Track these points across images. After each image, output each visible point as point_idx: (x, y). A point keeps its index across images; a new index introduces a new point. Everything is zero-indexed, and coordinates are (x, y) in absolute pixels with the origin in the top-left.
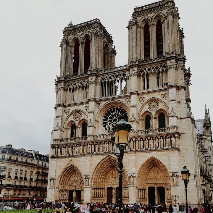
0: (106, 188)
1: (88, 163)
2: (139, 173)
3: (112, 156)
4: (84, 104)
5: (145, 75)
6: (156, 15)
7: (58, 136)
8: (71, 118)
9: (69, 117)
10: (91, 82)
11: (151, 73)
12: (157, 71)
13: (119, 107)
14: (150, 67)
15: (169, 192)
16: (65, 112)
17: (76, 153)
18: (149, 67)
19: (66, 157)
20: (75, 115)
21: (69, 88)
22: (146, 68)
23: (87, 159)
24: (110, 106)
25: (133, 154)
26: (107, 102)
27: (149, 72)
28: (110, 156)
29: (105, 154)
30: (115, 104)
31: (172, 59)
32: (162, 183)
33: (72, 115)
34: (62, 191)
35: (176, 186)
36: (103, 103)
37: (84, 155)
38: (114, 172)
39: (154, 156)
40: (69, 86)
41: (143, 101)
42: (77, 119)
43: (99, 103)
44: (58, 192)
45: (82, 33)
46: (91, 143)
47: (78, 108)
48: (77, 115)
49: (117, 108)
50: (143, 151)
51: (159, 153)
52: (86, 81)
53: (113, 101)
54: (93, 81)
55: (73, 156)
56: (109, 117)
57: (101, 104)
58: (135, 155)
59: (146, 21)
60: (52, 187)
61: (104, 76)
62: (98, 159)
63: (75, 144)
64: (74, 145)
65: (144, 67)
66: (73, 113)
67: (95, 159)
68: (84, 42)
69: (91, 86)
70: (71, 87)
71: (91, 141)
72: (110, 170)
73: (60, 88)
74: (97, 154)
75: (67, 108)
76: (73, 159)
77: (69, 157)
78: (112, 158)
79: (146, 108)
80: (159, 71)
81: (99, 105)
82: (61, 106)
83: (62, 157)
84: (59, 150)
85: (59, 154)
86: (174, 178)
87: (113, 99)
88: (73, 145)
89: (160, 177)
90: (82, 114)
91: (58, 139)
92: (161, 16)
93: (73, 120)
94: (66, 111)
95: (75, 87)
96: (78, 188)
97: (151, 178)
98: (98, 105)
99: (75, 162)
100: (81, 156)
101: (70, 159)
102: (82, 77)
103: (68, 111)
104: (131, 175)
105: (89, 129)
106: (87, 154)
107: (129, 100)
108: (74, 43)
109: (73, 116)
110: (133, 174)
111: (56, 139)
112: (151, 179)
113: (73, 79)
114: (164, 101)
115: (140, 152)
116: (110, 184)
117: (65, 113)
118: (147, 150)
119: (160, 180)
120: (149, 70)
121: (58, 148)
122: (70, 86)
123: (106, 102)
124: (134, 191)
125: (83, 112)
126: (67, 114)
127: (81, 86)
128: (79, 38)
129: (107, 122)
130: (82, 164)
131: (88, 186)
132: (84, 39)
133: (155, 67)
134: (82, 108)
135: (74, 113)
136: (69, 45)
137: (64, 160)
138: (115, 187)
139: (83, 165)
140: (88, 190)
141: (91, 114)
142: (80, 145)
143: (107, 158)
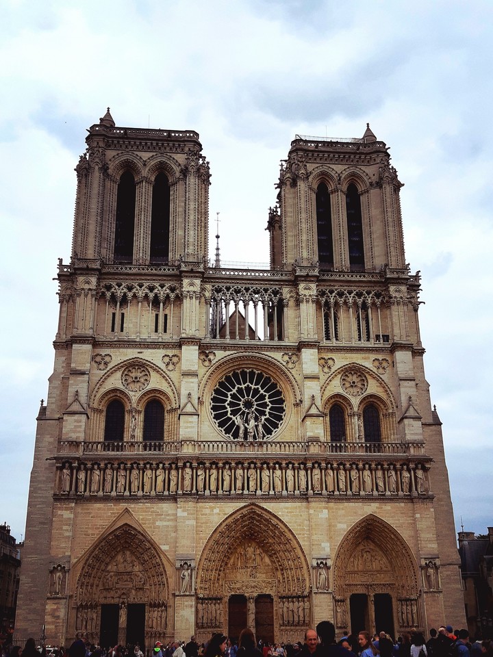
0: (226, 599)
1: (187, 522)
2: (338, 556)
3: (262, 505)
4: (159, 348)
5: (332, 305)
6: (348, 171)
7: (79, 432)
8: (115, 382)
9: (108, 376)
10: (188, 292)
11: (345, 303)
12: (360, 301)
13: (258, 369)
14: (345, 289)
15: (415, 608)
16: (96, 362)
17: (143, 490)
18: (343, 289)
19: (106, 499)
20: (126, 373)
21: (108, 294)
22: (333, 288)
23: (183, 511)
24: (236, 364)
25: (324, 504)
26: (232, 352)
27: (341, 301)
28: (253, 504)
29: (240, 497)
30: (250, 362)
31: (400, 284)
32: (384, 585)
33: (119, 374)
34: (86, 607)
35: (435, 592)
36: (220, 355)
37: (174, 498)
38: (250, 550)
39: (375, 512)
40: (109, 288)
41: (329, 368)
42: (132, 385)
43: (207, 352)
44: (75, 611)
45: (151, 154)
46: (195, 464)
47: (140, 356)
48: (133, 375)
49: (252, 374)
50: (348, 499)
51: (388, 507)
52: (167, 285)
53: (247, 354)
54: (194, 292)
55: (134, 499)
56: (229, 394)
57: (211, 357)
58: (326, 508)
59: (324, 179)
60: (60, 595)
61: (221, 285)
62: (216, 511)
63: (141, 463)
64: (135, 463)
65: (330, 286)
66: (122, 367)
67: (207, 511)
68: (153, 179)
69: (187, 303)
70: (119, 293)
71: (197, 459)
72: (241, 544)
73: (83, 289)
74: (215, 498)
75: (104, 352)
76: (132, 506)
77: (120, 499)
78: (258, 511)
79: (336, 387)
80: (364, 303)
81: (207, 356)
82: (90, 344)
83: (94, 499)
84: (82, 476)
85: (82, 487)
86: (431, 571)
87: (247, 348)
88: (132, 464)
89: (379, 569)
90: (153, 374)
91: (80, 443)
92: (360, 177)
93: (121, 387)
94: (98, 359)
95: (130, 295)
96: (134, 598)
97: (356, 569)
98: (203, 357)
99: (141, 517)
100: (160, 498)
101: (123, 505)
102: (154, 271)
103: (103, 359)
104: (322, 563)
105: (184, 422)
106: (184, 494)
107: (290, 358)
108: (121, 172)
109: (122, 376)
110: (326, 559)
111: (72, 442)
112: (355, 572)
113: (126, 271)
114: (381, 376)
115: (339, 499)
116: (238, 585)
117: (95, 365)
118: (356, 497)
119: (378, 575)
120: (341, 294)
121: (78, 469)
122: (113, 290)
123: (228, 353)
124: (329, 606)
125: (157, 370)
126: (102, 366)
127: (151, 295)
128: (140, 165)
129: (225, 408)
130: (165, 523)
131: (188, 593)
132: (152, 170)
133: (355, 292)
134: (155, 356)
135: (123, 369)
136: (108, 175)
137: (99, 509)
138: (255, 595)
139: (168, 526)
140: (190, 603)
141: (191, 380)
142: (158, 465)
143: (245, 511)
